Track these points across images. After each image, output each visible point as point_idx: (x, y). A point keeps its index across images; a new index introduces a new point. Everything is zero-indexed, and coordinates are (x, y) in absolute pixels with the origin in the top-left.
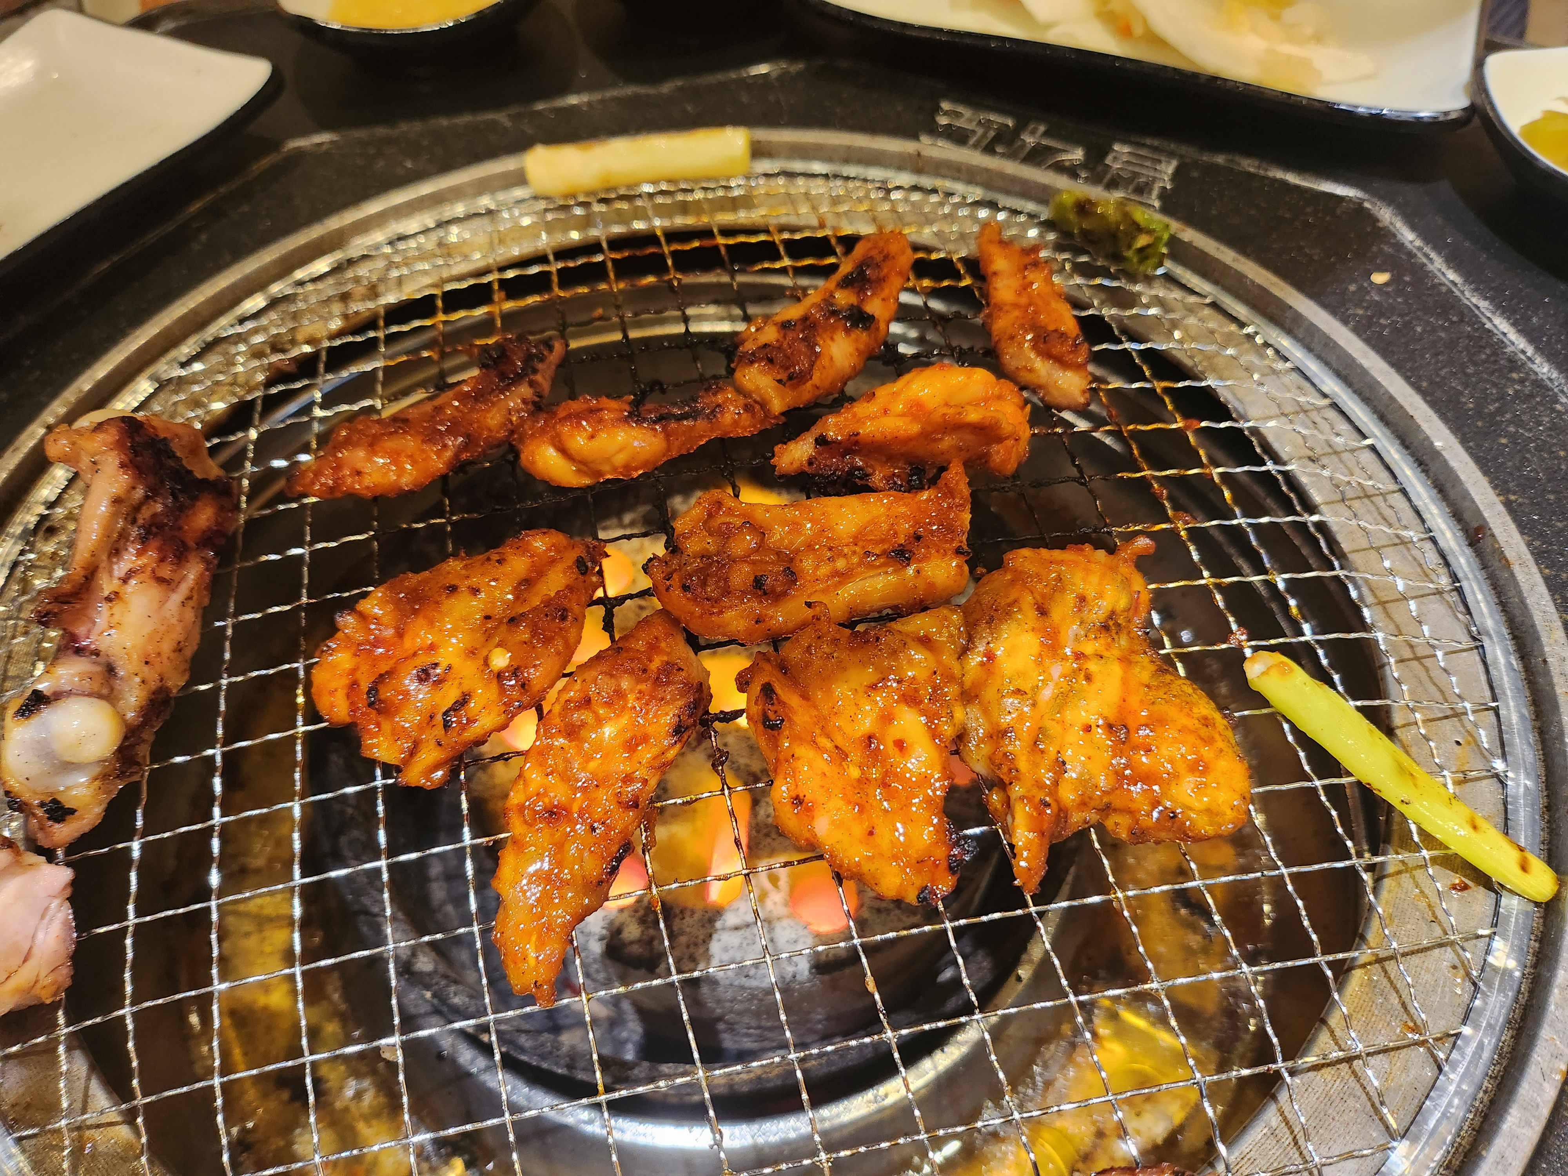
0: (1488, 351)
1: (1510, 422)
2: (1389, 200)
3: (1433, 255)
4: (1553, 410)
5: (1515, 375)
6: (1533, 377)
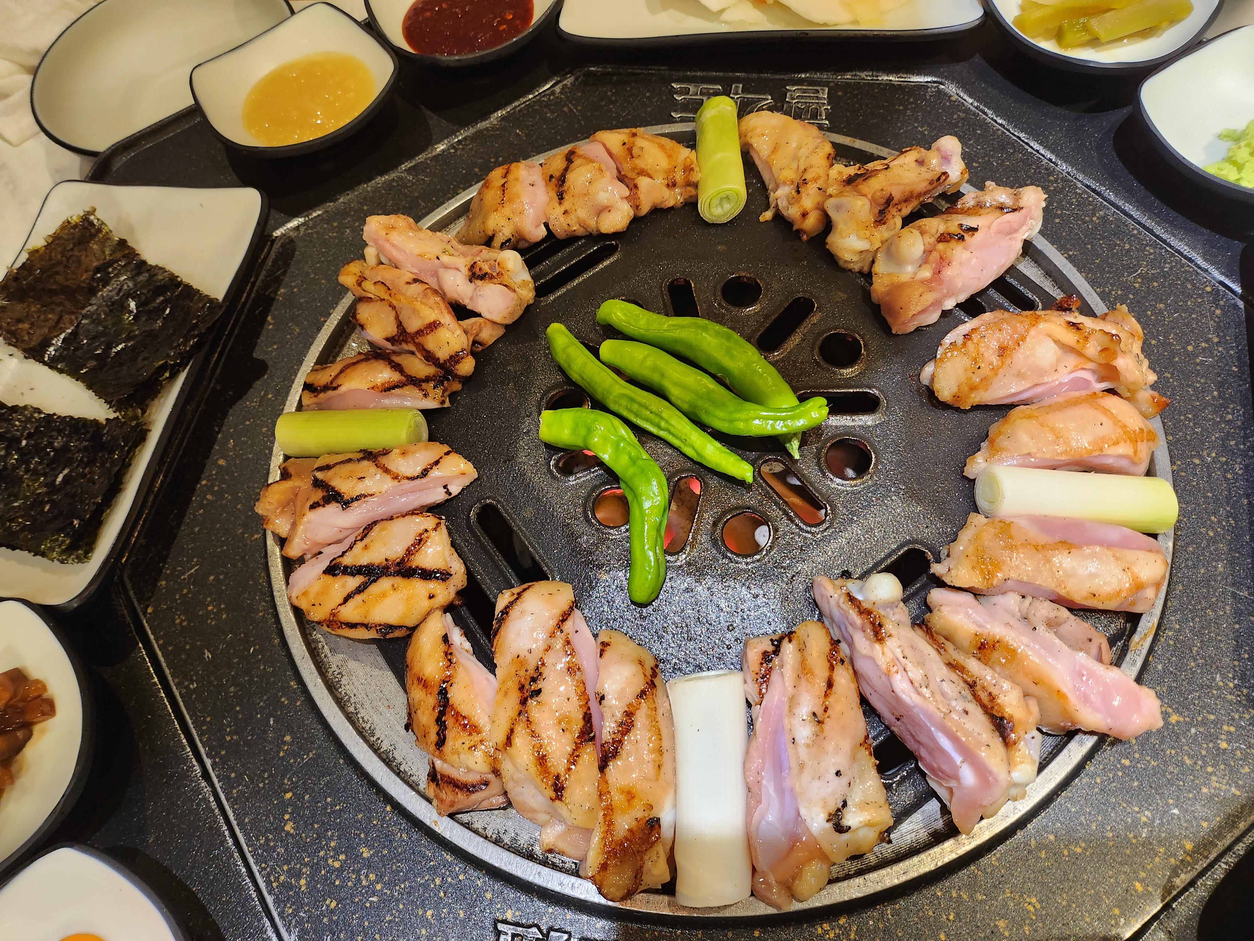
2: (952, 78)
3: (986, 110)
4: (1076, 193)
5: (1051, 178)
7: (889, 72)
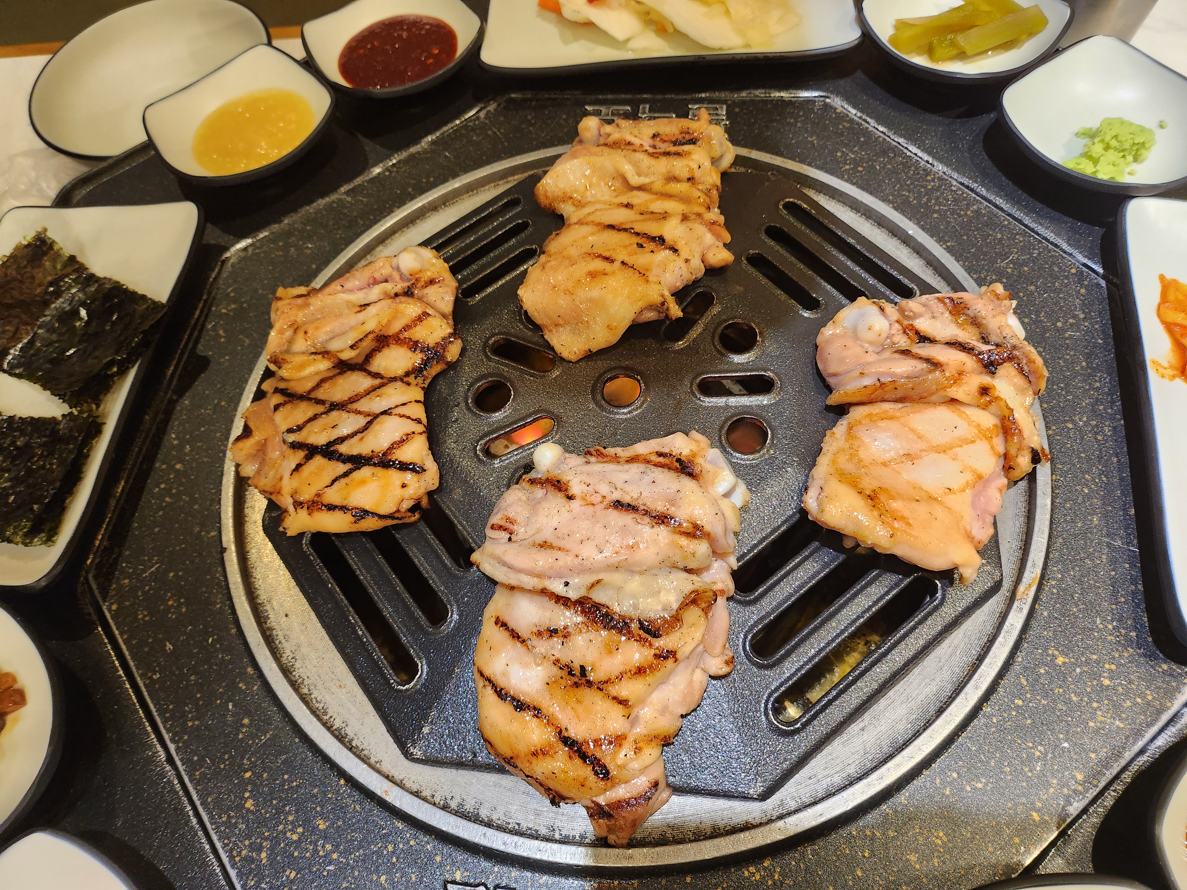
0: (913, 168)
1: (935, 204)
2: (837, 92)
3: (869, 119)
4: (952, 190)
5: (929, 178)
6: (937, 176)
7: (780, 89)
